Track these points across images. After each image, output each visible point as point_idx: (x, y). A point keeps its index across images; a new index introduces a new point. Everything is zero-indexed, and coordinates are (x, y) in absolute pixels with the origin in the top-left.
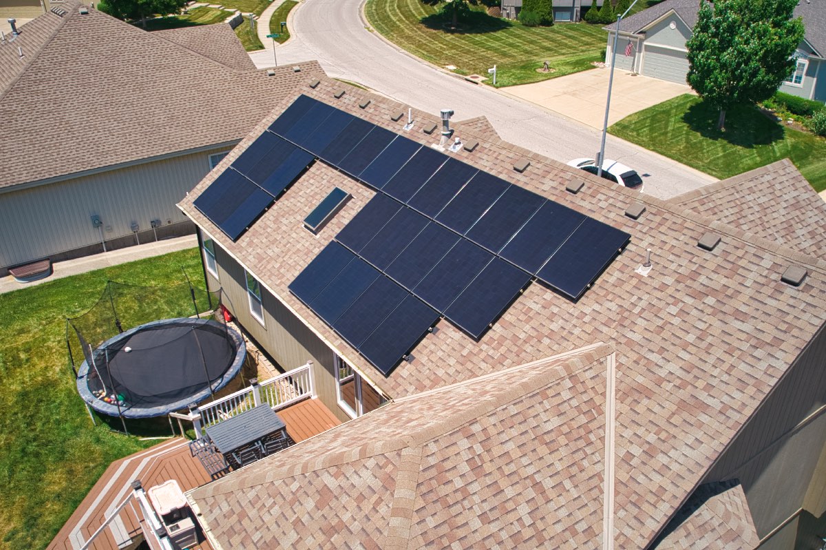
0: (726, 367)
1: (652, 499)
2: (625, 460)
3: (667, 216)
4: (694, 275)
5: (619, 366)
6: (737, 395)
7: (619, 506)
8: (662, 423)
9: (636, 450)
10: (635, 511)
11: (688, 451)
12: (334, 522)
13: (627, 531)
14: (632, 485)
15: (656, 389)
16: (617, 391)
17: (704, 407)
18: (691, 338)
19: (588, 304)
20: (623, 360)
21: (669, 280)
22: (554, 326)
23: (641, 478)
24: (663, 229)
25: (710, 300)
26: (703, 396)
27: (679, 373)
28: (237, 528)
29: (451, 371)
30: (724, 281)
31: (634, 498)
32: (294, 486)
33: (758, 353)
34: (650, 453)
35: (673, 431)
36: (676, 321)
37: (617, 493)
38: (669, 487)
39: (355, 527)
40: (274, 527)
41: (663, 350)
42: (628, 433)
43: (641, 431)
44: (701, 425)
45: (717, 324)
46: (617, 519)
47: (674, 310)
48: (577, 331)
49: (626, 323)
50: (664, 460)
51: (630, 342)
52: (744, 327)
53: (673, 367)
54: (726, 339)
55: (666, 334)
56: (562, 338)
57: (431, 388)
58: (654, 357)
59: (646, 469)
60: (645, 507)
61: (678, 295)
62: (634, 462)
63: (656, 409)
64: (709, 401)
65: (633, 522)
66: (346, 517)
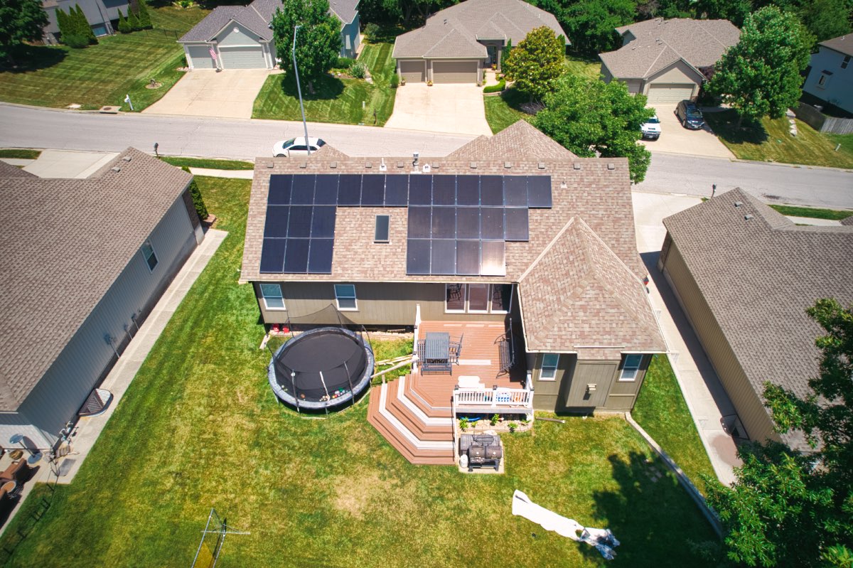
0: (616, 204)
1: (629, 252)
2: (613, 247)
3: (554, 163)
4: (582, 180)
5: (586, 221)
6: (625, 210)
7: (623, 260)
8: (613, 230)
9: (613, 242)
10: (628, 258)
11: (627, 233)
12: (596, 311)
13: (631, 265)
14: (621, 252)
15: (602, 222)
16: (592, 229)
17: (620, 218)
18: (598, 201)
19: (556, 207)
20: (585, 219)
21: (576, 185)
22: (552, 220)
23: (622, 249)
24: (557, 168)
25: (593, 186)
26: (617, 216)
27: (604, 213)
28: (563, 341)
29: (529, 258)
30: (592, 178)
31: (625, 255)
32: (569, 314)
33: (621, 195)
34: (618, 240)
35: (618, 230)
36: (589, 197)
37: (619, 257)
38: (630, 246)
39: (603, 307)
40: (576, 329)
41: (593, 209)
42: (607, 239)
43: (610, 236)
44: (623, 224)
45: (602, 192)
46: (626, 264)
47: (586, 194)
48: (561, 218)
49: (575, 206)
50: (623, 240)
51: (582, 212)
52: (611, 189)
53: (601, 212)
54: (608, 195)
55: (590, 203)
56: (558, 224)
57: (527, 268)
58: (593, 212)
59: (621, 245)
60: (629, 255)
61: (583, 189)
62: (616, 245)
63: (608, 227)
64: (620, 216)
65: (630, 261)
66: (598, 307)
